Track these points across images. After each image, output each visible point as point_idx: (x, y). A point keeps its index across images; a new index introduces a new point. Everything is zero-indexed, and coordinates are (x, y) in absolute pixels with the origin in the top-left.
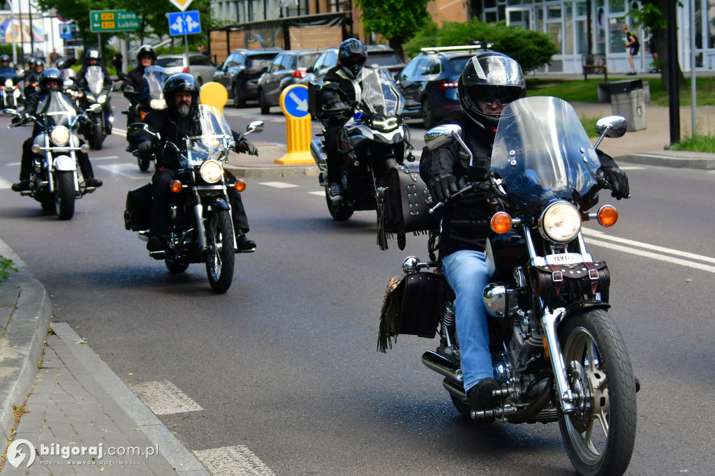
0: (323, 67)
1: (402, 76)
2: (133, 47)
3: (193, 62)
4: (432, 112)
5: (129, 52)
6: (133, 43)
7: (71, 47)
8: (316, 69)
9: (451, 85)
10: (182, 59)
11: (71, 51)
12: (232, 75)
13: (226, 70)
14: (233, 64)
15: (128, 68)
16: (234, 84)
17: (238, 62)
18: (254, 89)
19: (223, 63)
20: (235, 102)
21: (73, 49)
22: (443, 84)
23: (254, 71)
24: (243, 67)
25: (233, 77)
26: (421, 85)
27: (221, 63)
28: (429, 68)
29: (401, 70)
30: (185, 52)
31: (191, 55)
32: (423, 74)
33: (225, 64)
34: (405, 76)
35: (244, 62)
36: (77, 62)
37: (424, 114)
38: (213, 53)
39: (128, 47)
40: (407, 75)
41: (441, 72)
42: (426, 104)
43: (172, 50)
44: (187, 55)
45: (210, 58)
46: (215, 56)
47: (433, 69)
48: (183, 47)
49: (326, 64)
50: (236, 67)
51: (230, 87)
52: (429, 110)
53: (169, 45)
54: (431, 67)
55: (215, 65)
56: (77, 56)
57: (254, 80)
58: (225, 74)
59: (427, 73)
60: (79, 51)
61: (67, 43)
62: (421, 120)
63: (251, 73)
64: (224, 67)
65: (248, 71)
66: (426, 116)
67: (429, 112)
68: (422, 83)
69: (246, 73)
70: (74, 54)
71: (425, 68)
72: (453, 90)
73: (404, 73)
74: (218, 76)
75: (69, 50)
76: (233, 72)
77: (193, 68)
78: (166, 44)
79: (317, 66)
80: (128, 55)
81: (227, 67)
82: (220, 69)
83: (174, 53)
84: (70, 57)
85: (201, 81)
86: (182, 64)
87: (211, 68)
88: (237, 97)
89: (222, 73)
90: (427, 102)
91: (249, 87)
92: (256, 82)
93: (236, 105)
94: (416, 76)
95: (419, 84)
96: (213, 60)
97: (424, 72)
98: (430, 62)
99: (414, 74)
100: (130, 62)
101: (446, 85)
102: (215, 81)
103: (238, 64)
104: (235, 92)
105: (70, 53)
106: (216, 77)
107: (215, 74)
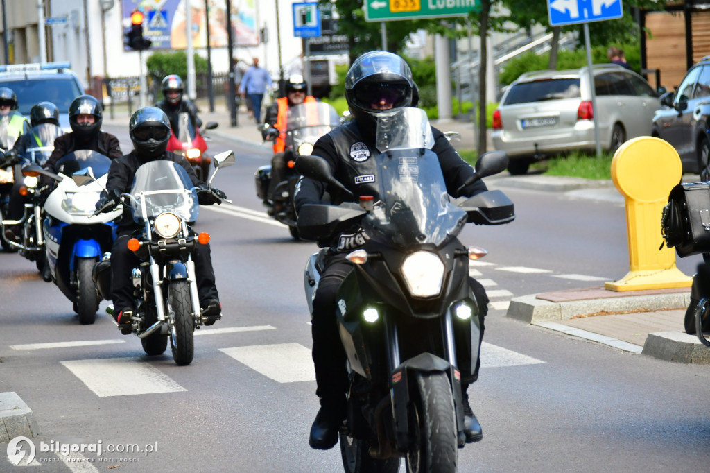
2: (464, 53)
3: (603, 87)
5: (455, 65)
6: (463, 44)
7: (319, 57)
10: (577, 82)
11: (321, 67)
12: (697, 118)
13: (682, 106)
14: (700, 90)
15: (452, 106)
16: (701, 138)
19: (676, 89)
21: (326, 62)
25: (700, 122)
30: (587, 64)
31: (599, 71)
33: (681, 92)
36: (332, 94)
38: (652, 64)
39: (452, 53)
43: (554, 60)
44: (590, 72)
45: (645, 77)
46: (658, 73)
48: (581, 51)
50: (707, 99)
53: (547, 48)
55: (655, 95)
56: (333, 79)
58: (680, 116)
60: (337, 65)
61: (312, 48)
64: (677, 99)
70: (326, 72)
74: (663, 120)
75: (314, 62)
76: (699, 110)
77: (602, 101)
78: (541, 45)
80: (452, 73)
81: (684, 98)
82: (667, 103)
83: (561, 68)
84: (318, 80)
85: (621, 132)
86: (578, 95)
87: (646, 100)
89: (673, 112)
96: (652, 82)
100: (456, 88)
102: (655, 134)
104: (704, 156)
105: (318, 69)
106: (655, 123)
107: (655, 115)
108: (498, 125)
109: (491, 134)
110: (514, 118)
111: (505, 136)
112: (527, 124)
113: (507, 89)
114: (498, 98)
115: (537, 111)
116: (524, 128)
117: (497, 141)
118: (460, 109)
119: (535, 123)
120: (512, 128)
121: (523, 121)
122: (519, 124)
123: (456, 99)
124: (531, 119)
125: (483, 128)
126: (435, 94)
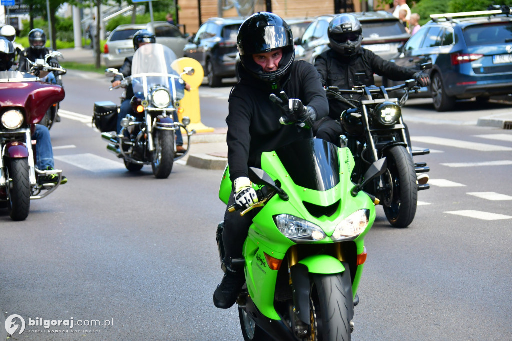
0: (313, 38)
1: (407, 48)
2: (87, 15)
3: (159, 33)
4: (443, 91)
5: (83, 21)
6: (87, 11)
7: (13, 16)
8: (305, 41)
9: (466, 58)
11: (15, 21)
12: (206, 49)
13: (199, 43)
14: (208, 35)
16: (208, 58)
17: (213, 33)
18: (232, 65)
19: (195, 35)
20: (209, 80)
21: (17, 18)
22: (457, 56)
23: (231, 44)
24: (218, 39)
25: (207, 51)
26: (430, 59)
27: (191, 36)
28: (439, 39)
29: (405, 41)
30: (151, 22)
31: (157, 25)
32: (432, 46)
33: (198, 36)
34: (410, 49)
35: (219, 33)
37: (434, 93)
38: (182, 22)
39: (82, 16)
40: (413, 47)
41: (454, 43)
42: (436, 81)
43: (134, 19)
44: (152, 25)
45: (179, 28)
46: (185, 26)
47: (444, 39)
48: (148, 15)
49: (316, 35)
50: (211, 40)
51: (204, 63)
52: (439, 88)
53: (130, 14)
54: (442, 38)
55: (184, 36)
56: (21, 27)
57: (232, 55)
58: (198, 48)
59: (437, 44)
60: (23, 20)
61: (10, 11)
62: (430, 101)
63: (228, 46)
64: (196, 40)
65: (225, 44)
66: (436, 96)
67: (440, 91)
68: (432, 57)
69: (222, 46)
71: (435, 38)
72: (468, 64)
73: (409, 44)
74: (189, 50)
75: (11, 19)
76: (207, 45)
78: (127, 12)
79: (306, 37)
80: (82, 25)
81: (199, 39)
82: (191, 41)
83: (137, 23)
87: (180, 40)
88: (211, 75)
89: (194, 46)
90: (438, 78)
91: (226, 63)
92: (235, 57)
93: (211, 83)
94: (424, 48)
95: (428, 57)
96: (182, 31)
97: (434, 43)
98: (441, 31)
99: (421, 46)
101: (460, 58)
102: (185, 56)
103: (212, 36)
104: (210, 68)
106: (186, 52)
107: (184, 47)
108: (107, 51)
109: (103, 56)
110: (114, 49)
111: (110, 57)
112: (122, 51)
113: (111, 34)
114: (106, 38)
115: (126, 45)
116: (120, 53)
117: (107, 60)
118: (86, 43)
119: (126, 51)
120: (114, 53)
121: (119, 50)
122: (117, 52)
123: (84, 38)
124: (123, 49)
125: (99, 52)
126: (73, 36)
